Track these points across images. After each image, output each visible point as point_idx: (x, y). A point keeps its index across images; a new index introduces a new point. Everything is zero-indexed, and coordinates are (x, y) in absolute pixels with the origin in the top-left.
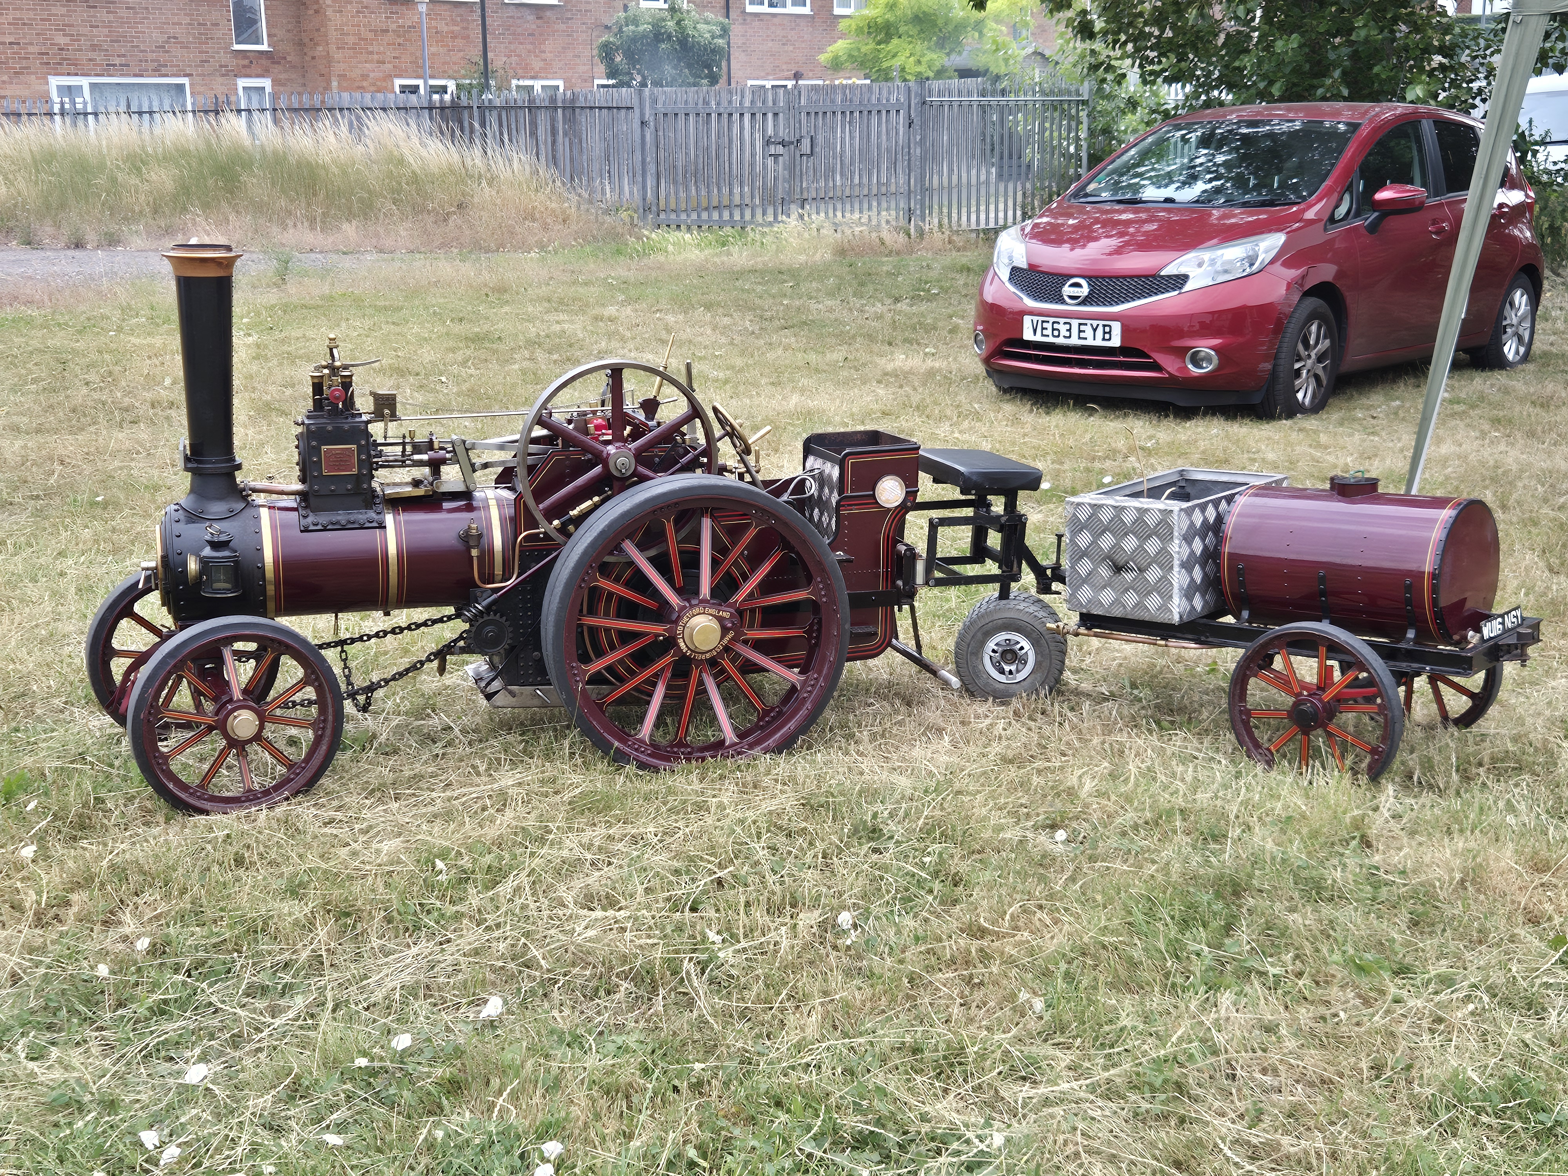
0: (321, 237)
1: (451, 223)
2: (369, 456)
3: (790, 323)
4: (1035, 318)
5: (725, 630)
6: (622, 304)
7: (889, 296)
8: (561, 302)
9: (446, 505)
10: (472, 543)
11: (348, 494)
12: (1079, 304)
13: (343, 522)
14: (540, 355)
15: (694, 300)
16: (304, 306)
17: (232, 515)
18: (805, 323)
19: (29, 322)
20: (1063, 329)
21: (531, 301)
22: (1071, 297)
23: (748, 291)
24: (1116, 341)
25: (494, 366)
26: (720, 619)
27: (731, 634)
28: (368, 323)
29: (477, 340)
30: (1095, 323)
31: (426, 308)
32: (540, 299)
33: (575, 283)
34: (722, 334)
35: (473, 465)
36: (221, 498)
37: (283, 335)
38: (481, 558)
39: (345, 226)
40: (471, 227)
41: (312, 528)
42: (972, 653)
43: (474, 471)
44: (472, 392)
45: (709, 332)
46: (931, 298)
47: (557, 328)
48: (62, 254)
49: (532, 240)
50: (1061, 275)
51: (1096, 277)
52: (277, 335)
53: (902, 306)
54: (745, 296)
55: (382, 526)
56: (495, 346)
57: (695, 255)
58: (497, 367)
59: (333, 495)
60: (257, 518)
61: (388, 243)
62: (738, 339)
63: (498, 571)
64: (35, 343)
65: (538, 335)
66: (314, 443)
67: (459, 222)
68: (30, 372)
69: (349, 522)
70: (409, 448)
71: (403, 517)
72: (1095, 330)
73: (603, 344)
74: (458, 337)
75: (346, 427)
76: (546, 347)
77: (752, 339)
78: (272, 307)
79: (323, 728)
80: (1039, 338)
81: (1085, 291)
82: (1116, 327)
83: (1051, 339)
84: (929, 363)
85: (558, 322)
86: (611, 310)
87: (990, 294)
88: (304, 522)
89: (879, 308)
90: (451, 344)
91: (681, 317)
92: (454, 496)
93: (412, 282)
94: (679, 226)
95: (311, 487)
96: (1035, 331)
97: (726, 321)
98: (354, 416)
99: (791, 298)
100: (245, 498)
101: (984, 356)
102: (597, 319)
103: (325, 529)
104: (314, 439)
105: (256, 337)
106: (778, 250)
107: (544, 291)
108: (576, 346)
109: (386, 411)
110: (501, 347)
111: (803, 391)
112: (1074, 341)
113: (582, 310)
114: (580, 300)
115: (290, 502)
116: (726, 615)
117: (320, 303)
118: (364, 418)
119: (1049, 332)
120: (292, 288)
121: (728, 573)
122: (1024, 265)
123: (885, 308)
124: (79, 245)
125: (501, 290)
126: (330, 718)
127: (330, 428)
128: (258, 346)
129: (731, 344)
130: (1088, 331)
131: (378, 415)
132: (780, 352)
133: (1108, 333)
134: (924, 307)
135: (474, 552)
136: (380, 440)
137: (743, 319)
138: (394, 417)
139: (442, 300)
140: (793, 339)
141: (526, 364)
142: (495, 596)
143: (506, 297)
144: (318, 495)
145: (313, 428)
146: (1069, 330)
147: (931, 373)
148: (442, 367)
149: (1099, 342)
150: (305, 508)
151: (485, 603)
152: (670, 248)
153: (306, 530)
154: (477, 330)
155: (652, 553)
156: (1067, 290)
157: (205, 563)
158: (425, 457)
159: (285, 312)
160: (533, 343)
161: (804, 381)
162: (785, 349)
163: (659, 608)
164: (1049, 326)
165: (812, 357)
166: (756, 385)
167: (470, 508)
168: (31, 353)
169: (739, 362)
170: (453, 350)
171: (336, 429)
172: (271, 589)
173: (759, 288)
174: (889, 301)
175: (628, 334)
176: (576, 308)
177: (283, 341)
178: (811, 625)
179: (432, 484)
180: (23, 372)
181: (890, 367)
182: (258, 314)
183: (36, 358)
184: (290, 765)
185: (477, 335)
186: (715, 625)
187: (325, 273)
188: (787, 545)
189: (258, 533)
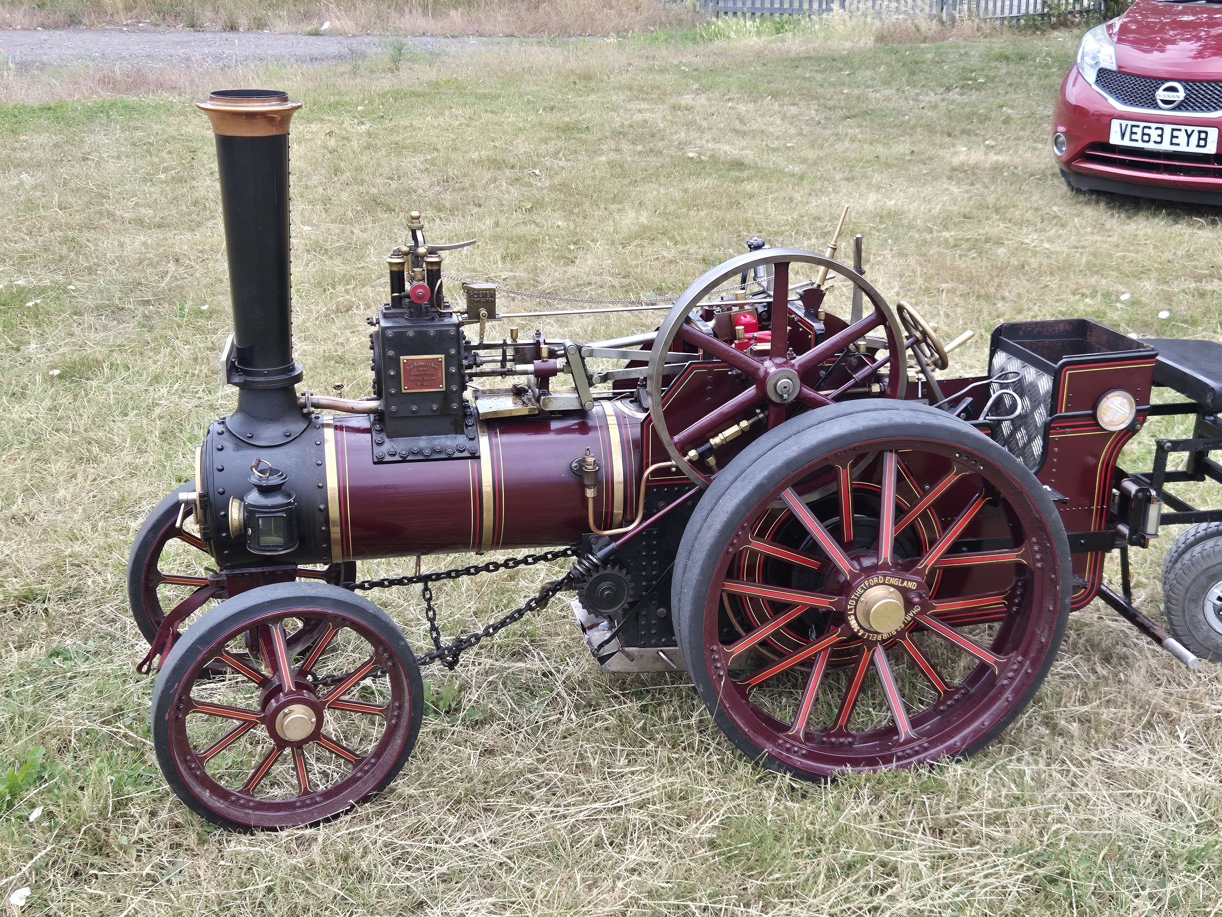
0: (432, 22)
1: (541, 11)
2: (460, 367)
3: (852, 112)
4: (1124, 123)
5: (908, 605)
6: (697, 92)
7: (941, 85)
8: (641, 90)
9: (555, 425)
10: (587, 482)
11: (434, 415)
12: (1173, 109)
13: (427, 452)
14: (626, 146)
15: (762, 89)
16: (414, 94)
17: (290, 440)
18: (866, 113)
19: (169, 109)
20: (1154, 134)
21: (614, 88)
22: (1165, 102)
23: (810, 79)
24: (1211, 148)
25: (583, 157)
26: (904, 592)
27: (917, 609)
28: (469, 112)
29: (567, 130)
30: (1190, 129)
31: (521, 96)
32: (621, 88)
33: (651, 70)
34: (791, 124)
35: (589, 378)
36: (274, 419)
37: (393, 123)
38: (597, 499)
39: (453, 12)
40: (558, 14)
41: (388, 459)
42: (1192, 600)
43: (591, 384)
44: (564, 187)
45: (779, 122)
46: (979, 88)
47: (638, 117)
48: (218, 36)
49: (609, 26)
50: (1155, 78)
51: (1194, 81)
52: (387, 124)
53: (954, 95)
54: (807, 85)
55: (475, 456)
56: (583, 136)
57: (754, 42)
58: (586, 159)
59: (414, 416)
60: (320, 445)
61: (488, 28)
62: (806, 129)
63: (618, 510)
64: (172, 131)
65: (623, 125)
66: (391, 353)
67: (548, 9)
68: (163, 160)
69: (434, 451)
70: (510, 352)
71: (502, 439)
72: (1189, 136)
73: (683, 135)
74: (551, 128)
75: (432, 332)
76: (630, 137)
77: (819, 130)
78: (384, 95)
79: (399, 717)
80: (1126, 142)
81: (1181, 95)
82: (1213, 133)
83: (1140, 144)
84: (993, 158)
85: (640, 111)
86: (687, 99)
87: (1073, 95)
88: (379, 450)
89: (932, 97)
90: (544, 134)
91: (751, 106)
92: (565, 414)
93: (508, 68)
94: (735, 14)
95: (387, 405)
96: (1123, 135)
97: (793, 110)
98: (442, 315)
99: (850, 86)
100: (307, 417)
101: (1065, 158)
102: (675, 108)
103: (404, 460)
104: (391, 347)
105: (368, 125)
106: (827, 38)
107: (625, 78)
108: (658, 136)
109: (483, 311)
110: (590, 137)
111: (879, 188)
112: (1166, 146)
113: (661, 99)
114: (658, 87)
115: (363, 422)
116: (912, 585)
117: (427, 90)
118: (455, 319)
119: (1138, 137)
120: (404, 74)
121: (912, 527)
122: (1114, 67)
123: (939, 97)
124: (233, 28)
125: (587, 77)
126: (407, 705)
127: (411, 333)
128: (369, 135)
129: (801, 134)
130: (1182, 137)
131: (473, 315)
132: (847, 143)
133: (1203, 140)
134: (974, 96)
135: (590, 493)
136: (475, 342)
137: (808, 108)
138: (492, 315)
139: (534, 88)
140: (858, 130)
141: (613, 156)
142: (613, 545)
143: (592, 84)
144: (395, 417)
145: (390, 333)
146: (1161, 136)
147: (997, 169)
148: (535, 158)
149: (1193, 148)
150: (380, 431)
151: (600, 554)
152: (732, 34)
153: (380, 462)
154: (567, 119)
155: (814, 497)
156: (1161, 94)
157: (250, 512)
158: (530, 367)
159: (395, 99)
160: (619, 134)
161: (877, 178)
162: (852, 141)
163: (821, 568)
164: (1139, 131)
165: (880, 149)
166: (831, 180)
167: (584, 429)
168: (167, 141)
169: (811, 154)
170: (545, 141)
171: (419, 334)
172: (335, 532)
173: (819, 77)
174: (941, 90)
175: (705, 124)
176: (656, 96)
177: (392, 131)
178: (1014, 589)
179: (538, 400)
180: (156, 160)
181: (956, 161)
182: (371, 102)
183: (169, 147)
184: (357, 761)
185: (567, 125)
186: (897, 600)
187: (433, 57)
188: (990, 490)
189: (321, 465)
